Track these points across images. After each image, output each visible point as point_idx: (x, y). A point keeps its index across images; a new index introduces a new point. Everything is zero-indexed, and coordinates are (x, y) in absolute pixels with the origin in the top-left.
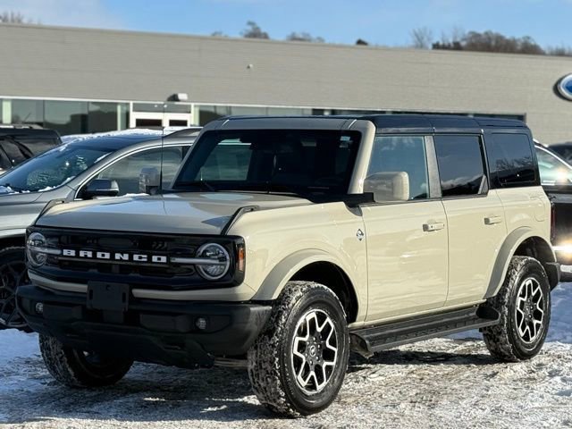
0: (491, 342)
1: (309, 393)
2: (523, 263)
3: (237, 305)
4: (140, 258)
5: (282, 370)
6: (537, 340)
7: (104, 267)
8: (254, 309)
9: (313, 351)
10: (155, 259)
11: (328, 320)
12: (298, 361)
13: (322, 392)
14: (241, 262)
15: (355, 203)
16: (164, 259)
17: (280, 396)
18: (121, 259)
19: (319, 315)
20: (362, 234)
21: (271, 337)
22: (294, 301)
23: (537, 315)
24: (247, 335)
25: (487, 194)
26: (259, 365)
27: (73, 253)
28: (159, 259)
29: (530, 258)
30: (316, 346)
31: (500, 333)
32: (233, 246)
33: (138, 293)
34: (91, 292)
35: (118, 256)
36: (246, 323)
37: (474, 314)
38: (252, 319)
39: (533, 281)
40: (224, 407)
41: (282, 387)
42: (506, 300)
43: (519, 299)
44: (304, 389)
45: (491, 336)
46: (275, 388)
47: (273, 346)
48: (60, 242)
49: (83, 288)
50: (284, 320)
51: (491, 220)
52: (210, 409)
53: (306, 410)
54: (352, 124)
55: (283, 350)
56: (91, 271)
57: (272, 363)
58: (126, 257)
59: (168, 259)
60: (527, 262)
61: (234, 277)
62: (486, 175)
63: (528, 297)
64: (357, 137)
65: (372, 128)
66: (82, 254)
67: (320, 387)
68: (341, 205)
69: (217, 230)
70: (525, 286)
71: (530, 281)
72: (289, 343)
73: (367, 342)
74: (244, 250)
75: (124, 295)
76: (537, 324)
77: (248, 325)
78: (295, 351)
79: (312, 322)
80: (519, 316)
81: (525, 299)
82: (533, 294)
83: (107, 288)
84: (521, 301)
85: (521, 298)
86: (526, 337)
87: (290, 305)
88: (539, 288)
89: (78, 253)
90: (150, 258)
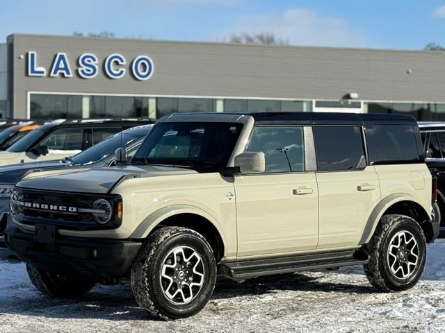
0: (370, 277)
1: (176, 304)
2: (396, 219)
3: (118, 241)
4: (63, 208)
5: (151, 286)
6: (410, 277)
7: (46, 214)
8: (127, 244)
9: (182, 275)
10: (70, 209)
11: (195, 254)
12: (166, 281)
13: (189, 303)
14: (120, 213)
15: (229, 174)
16: (75, 209)
17: (150, 305)
18: (53, 210)
19: (185, 250)
20: (232, 195)
21: (143, 263)
22: (162, 240)
23: (412, 259)
24: (123, 262)
25: (364, 168)
26: (136, 282)
27: (30, 205)
28: (72, 209)
29: (403, 216)
30: (185, 272)
31: (374, 271)
32: (116, 201)
33: (62, 232)
34: (37, 231)
35: (51, 207)
36: (121, 253)
37: (351, 255)
38: (125, 251)
39: (406, 233)
40: (128, 312)
41: (151, 298)
42: (378, 247)
43: (391, 247)
44: (172, 301)
45: (369, 274)
46: (146, 298)
47: (144, 270)
48: (24, 197)
49: (32, 227)
50: (153, 252)
51: (363, 188)
52: (118, 313)
53: (174, 316)
54: (239, 119)
55: (153, 272)
56: (39, 217)
57: (143, 281)
58: (55, 208)
60: (401, 219)
61: (116, 222)
62: (365, 155)
63: (401, 245)
64: (240, 127)
65: (252, 121)
66: (34, 205)
67: (187, 301)
68: (217, 175)
69: (105, 190)
70: (397, 237)
71: (403, 234)
72: (159, 267)
73: (232, 271)
74: (122, 205)
75: (53, 233)
76: (411, 265)
77: (122, 255)
78: (163, 274)
79: (180, 255)
80: (392, 259)
81: (398, 247)
82: (407, 243)
83: (45, 228)
84: (393, 248)
85: (393, 246)
86: (399, 274)
87: (159, 243)
88: (413, 238)
89: (32, 205)
90: (68, 209)
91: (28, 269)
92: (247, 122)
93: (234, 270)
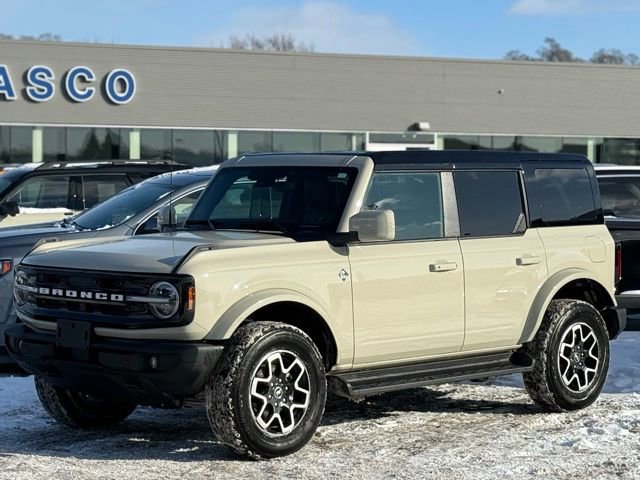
0: (532, 390)
1: (272, 435)
2: (569, 306)
3: (190, 345)
4: (101, 296)
5: (237, 409)
6: (589, 390)
7: (73, 305)
8: (203, 349)
9: (279, 392)
10: (113, 297)
11: (297, 361)
12: (258, 403)
13: (290, 434)
14: (191, 302)
15: (341, 243)
16: (121, 298)
17: (236, 438)
18: (86, 298)
19: (284, 356)
20: (346, 274)
21: (226, 376)
22: (252, 341)
23: (590, 363)
24: (196, 374)
25: (524, 232)
26: (215, 404)
27: (47, 291)
28: (117, 297)
29: (579, 302)
30: (283, 388)
31: (539, 381)
32: (185, 285)
33: (101, 331)
34: (60, 329)
35: (83, 294)
36: (194, 362)
37: (508, 359)
38: (200, 359)
39: (582, 326)
40: (196, 448)
41: (237, 428)
42: (546, 346)
43: (563, 346)
44: (265, 431)
45: (531, 385)
46: (230, 428)
47: (227, 386)
48: (37, 280)
49: (53, 325)
50: (239, 360)
51: (524, 261)
52: (181, 450)
53: (269, 453)
54: (351, 161)
55: (239, 390)
56: (62, 310)
57: (226, 403)
58: (89, 295)
59: (124, 298)
60: (576, 305)
61: (185, 316)
62: (524, 212)
63: (576, 343)
64: (354, 174)
65: (370, 164)
66: (54, 292)
67: (286, 430)
68: (325, 244)
69: (168, 269)
70: (571, 331)
71: (579, 327)
72: (247, 382)
73: (349, 385)
74: (194, 291)
75: (86, 333)
76: (589, 373)
77: (196, 364)
78: (254, 392)
79: (276, 363)
80: (564, 363)
81: (571, 346)
82: (583, 340)
83: (73, 326)
84: (566, 347)
85: (564, 345)
86: (574, 385)
87: (248, 345)
88: (592, 333)
89: (51, 292)
90: (109, 297)
91: (39, 386)
92: (363, 166)
93: (351, 383)
